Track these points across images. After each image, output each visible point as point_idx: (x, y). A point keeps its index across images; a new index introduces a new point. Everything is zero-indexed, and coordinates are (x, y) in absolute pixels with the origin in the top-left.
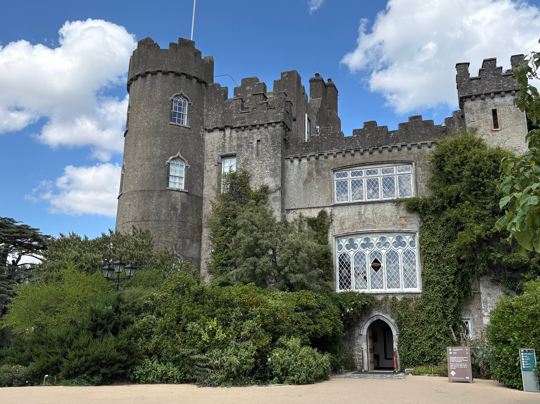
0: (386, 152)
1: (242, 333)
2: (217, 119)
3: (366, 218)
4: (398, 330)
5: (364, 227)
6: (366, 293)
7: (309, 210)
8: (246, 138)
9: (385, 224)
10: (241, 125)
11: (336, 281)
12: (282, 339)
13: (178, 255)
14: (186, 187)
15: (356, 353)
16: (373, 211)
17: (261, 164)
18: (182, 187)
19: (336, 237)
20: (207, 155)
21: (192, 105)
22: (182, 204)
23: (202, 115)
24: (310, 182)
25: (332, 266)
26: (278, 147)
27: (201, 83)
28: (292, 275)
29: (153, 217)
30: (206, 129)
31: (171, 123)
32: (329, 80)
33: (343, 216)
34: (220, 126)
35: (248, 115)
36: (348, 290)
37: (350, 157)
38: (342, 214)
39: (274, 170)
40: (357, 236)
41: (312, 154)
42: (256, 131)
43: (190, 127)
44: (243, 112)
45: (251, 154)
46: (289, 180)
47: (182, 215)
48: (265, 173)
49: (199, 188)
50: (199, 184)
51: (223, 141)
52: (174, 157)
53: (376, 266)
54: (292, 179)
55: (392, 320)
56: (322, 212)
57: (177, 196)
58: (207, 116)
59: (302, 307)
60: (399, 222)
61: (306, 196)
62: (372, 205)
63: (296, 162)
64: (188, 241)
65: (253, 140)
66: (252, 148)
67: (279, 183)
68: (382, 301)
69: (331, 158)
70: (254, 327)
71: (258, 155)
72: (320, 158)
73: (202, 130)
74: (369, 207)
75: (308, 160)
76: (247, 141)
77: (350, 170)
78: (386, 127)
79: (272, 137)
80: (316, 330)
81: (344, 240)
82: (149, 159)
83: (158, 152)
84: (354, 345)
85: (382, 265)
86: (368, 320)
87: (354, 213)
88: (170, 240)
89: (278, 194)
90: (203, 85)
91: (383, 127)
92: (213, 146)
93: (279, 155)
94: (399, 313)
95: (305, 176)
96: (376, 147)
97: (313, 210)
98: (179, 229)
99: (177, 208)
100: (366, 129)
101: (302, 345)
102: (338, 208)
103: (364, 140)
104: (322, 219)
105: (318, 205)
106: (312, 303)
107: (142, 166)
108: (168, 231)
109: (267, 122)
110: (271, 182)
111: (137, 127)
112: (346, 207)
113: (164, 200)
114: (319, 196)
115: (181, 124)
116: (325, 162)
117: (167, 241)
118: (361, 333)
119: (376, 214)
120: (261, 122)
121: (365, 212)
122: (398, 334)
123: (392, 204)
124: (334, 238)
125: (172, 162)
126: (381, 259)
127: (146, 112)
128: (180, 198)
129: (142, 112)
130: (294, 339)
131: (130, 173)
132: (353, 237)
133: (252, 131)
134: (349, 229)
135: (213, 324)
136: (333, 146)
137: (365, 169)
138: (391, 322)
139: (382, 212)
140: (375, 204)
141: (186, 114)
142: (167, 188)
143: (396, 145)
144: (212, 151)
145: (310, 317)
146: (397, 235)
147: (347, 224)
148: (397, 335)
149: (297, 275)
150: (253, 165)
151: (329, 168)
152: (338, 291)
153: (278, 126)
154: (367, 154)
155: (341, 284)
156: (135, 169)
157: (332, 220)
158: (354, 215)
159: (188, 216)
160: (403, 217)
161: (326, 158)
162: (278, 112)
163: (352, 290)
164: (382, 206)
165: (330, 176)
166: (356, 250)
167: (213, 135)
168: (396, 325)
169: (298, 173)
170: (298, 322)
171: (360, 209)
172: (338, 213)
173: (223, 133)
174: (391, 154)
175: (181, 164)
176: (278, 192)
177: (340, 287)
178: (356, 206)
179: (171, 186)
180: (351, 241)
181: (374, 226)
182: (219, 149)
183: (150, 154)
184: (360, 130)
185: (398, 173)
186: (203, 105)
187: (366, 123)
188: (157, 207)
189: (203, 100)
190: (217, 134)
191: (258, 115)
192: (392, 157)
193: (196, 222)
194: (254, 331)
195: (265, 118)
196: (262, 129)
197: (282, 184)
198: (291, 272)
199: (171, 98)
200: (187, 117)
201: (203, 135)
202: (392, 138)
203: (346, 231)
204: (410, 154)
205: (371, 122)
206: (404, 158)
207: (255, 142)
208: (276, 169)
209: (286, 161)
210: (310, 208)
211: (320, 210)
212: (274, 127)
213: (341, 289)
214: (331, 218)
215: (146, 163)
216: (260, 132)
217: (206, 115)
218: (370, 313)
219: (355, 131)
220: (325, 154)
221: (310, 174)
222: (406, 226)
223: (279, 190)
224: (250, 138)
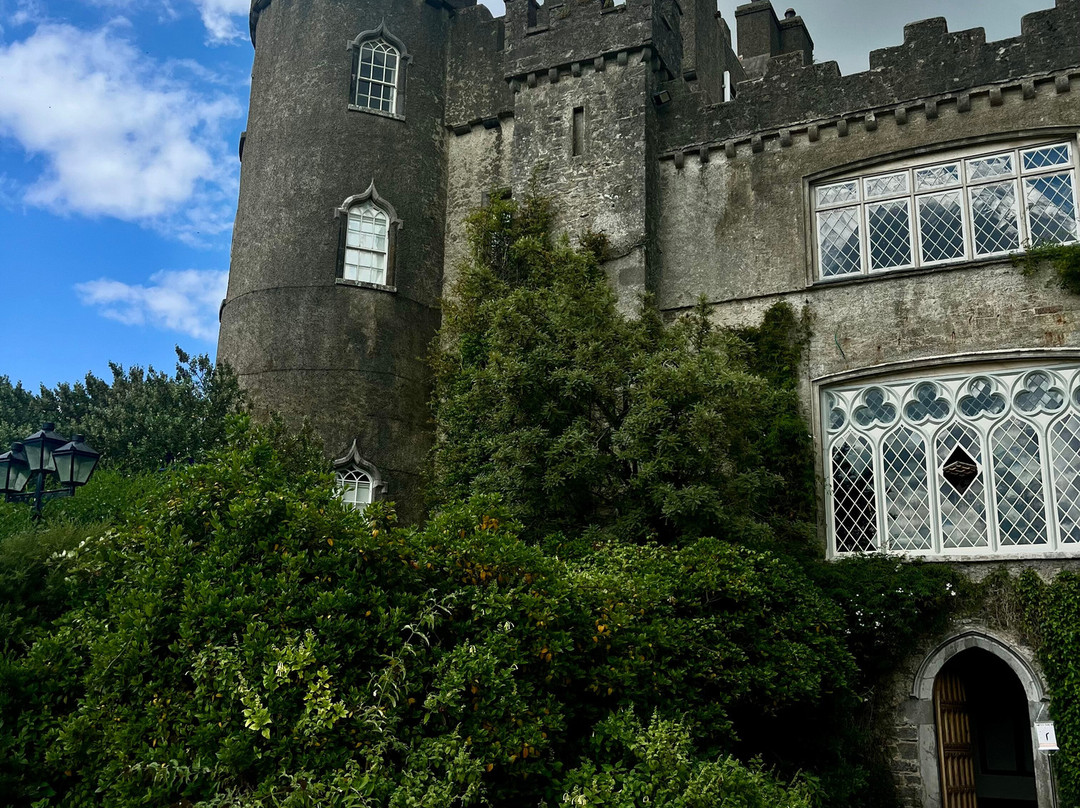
0: (982, 107)
1: (430, 701)
2: (478, 97)
3: (921, 320)
4: (1045, 684)
5: (914, 348)
6: (930, 559)
7: (735, 306)
8: (541, 105)
9: (989, 335)
10: (526, 69)
11: (824, 523)
12: (617, 724)
13: (365, 463)
14: (391, 279)
15: (898, 758)
16: (944, 297)
17: (584, 175)
18: (381, 280)
19: (822, 388)
20: (454, 195)
21: (410, 61)
22: (379, 325)
23: (440, 90)
24: (736, 221)
25: (812, 478)
26: (636, 120)
27: (439, 8)
28: (669, 487)
29: (297, 360)
30: (450, 128)
31: (350, 106)
32: (791, 13)
33: (845, 319)
34: (486, 115)
35: (547, 38)
36: (866, 553)
37: (865, 137)
38: (840, 313)
39: (621, 192)
40: (894, 380)
41: (743, 136)
42: (569, 81)
43: (403, 118)
44: (532, 30)
45: (557, 151)
46: (673, 220)
47: (378, 354)
48: (599, 201)
49: (429, 284)
50: (430, 273)
51: (494, 155)
52: (358, 196)
53: (961, 474)
54: (681, 217)
55: (1026, 652)
56: (775, 309)
57: (365, 303)
58: (454, 92)
59: (703, 600)
60: (1034, 327)
61: (723, 266)
62: (939, 278)
63: (693, 166)
64: (395, 426)
65: (562, 108)
66: (560, 133)
67: (639, 227)
68: (983, 587)
69: (804, 143)
70: (487, 672)
71: (575, 150)
72: (768, 146)
73: (439, 129)
74: (932, 286)
75: (731, 156)
76: (544, 113)
77: (864, 176)
78: (980, 31)
79: (619, 95)
80: (758, 688)
81: (849, 395)
82: (290, 204)
83: (313, 183)
84: (891, 734)
85: (981, 468)
86: (938, 650)
87: (881, 307)
88: (344, 422)
89: (636, 260)
90: (445, 13)
91: (969, 33)
92: (470, 171)
93: (640, 144)
94: (1050, 626)
95: (722, 204)
96: (949, 96)
97: (746, 306)
98: (370, 392)
99: (364, 336)
100: (912, 45)
101: (702, 748)
102: (829, 294)
103: (906, 79)
104: (778, 331)
105: (764, 290)
106: (743, 583)
107: (272, 224)
108: (339, 399)
109: (601, 52)
110: (615, 227)
111: (265, 126)
112: (855, 289)
113: (327, 312)
114: (767, 262)
115: (380, 111)
116: (784, 157)
117: (335, 425)
118: (916, 694)
119: (955, 306)
120: (586, 54)
121: (916, 302)
122: (1047, 697)
123: (1010, 270)
124: (817, 388)
125: (355, 211)
126: (975, 449)
127: (287, 84)
128: (372, 308)
129: (278, 84)
130: (664, 725)
131: (245, 245)
132: (880, 384)
133: (558, 85)
134: (864, 359)
135: (291, 657)
136: (805, 107)
137: (914, 168)
138: (1022, 661)
139: (975, 299)
140: (951, 275)
141: (396, 85)
142: (338, 280)
143: (1016, 83)
144: (467, 185)
145: (737, 637)
146: (1029, 369)
147: (859, 344)
148: (1043, 700)
149: (688, 490)
150: (563, 180)
151: (796, 174)
152: (834, 554)
153: (636, 61)
154: (919, 119)
155: (841, 533)
156: (255, 235)
157: (810, 334)
158: (882, 314)
159: (398, 356)
160: (1051, 310)
161: (786, 144)
162: (635, 19)
163: (879, 551)
164: (976, 278)
165: (798, 198)
166: (892, 424)
167: (468, 142)
168: (1038, 667)
169: (699, 197)
170: (687, 654)
171: (902, 294)
172: (831, 310)
173: (496, 134)
174: (1000, 113)
175: (380, 217)
176: (638, 254)
177: (838, 542)
178: (887, 285)
179: (349, 274)
180: (874, 397)
181: (949, 344)
182: (485, 178)
183: (292, 192)
184: (892, 50)
185: (1025, 171)
186: (443, 64)
187: (912, 26)
188: (309, 333)
189: (443, 52)
190: (480, 139)
191: (575, 35)
192: (1003, 121)
193: (418, 374)
194: (485, 691)
195: (597, 40)
196: (589, 74)
197: (648, 230)
198: (664, 477)
199: (354, 42)
200: (398, 94)
201: (441, 143)
202: (1003, 60)
203: (857, 365)
204: (1067, 106)
205: (930, 21)
206: (1045, 121)
207: (568, 114)
208: (629, 188)
209: (662, 166)
210: (739, 301)
211: (768, 305)
212: (624, 64)
213: (843, 549)
214: (807, 327)
215: (283, 214)
216: (584, 85)
217: (451, 89)
218: (947, 626)
219: (876, 57)
220: (784, 133)
221: (736, 198)
222: (1061, 339)
223: (640, 247)
224: (553, 103)
